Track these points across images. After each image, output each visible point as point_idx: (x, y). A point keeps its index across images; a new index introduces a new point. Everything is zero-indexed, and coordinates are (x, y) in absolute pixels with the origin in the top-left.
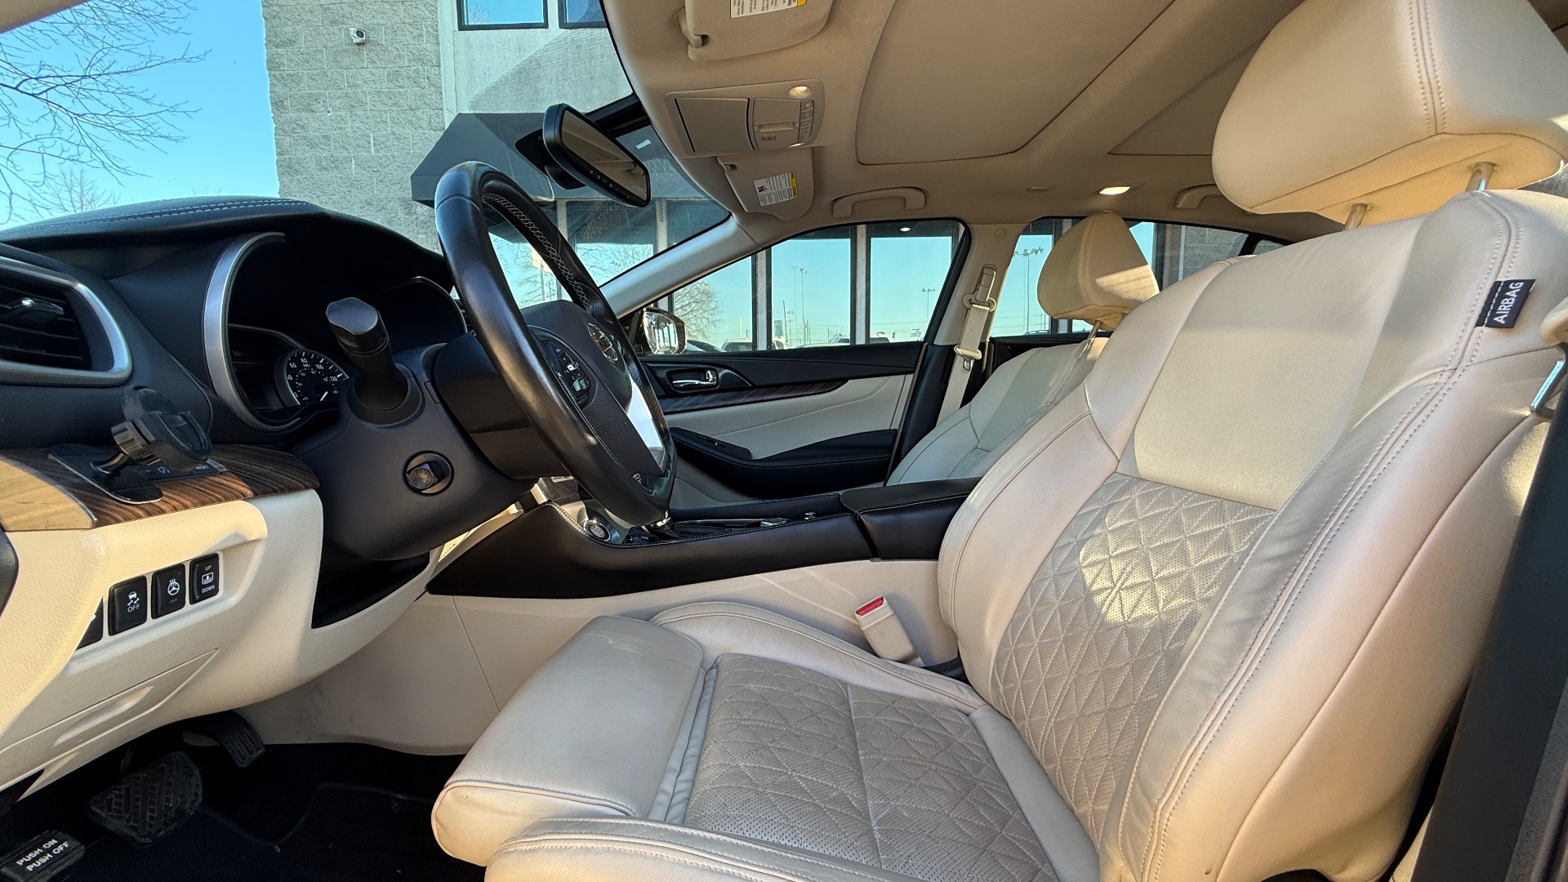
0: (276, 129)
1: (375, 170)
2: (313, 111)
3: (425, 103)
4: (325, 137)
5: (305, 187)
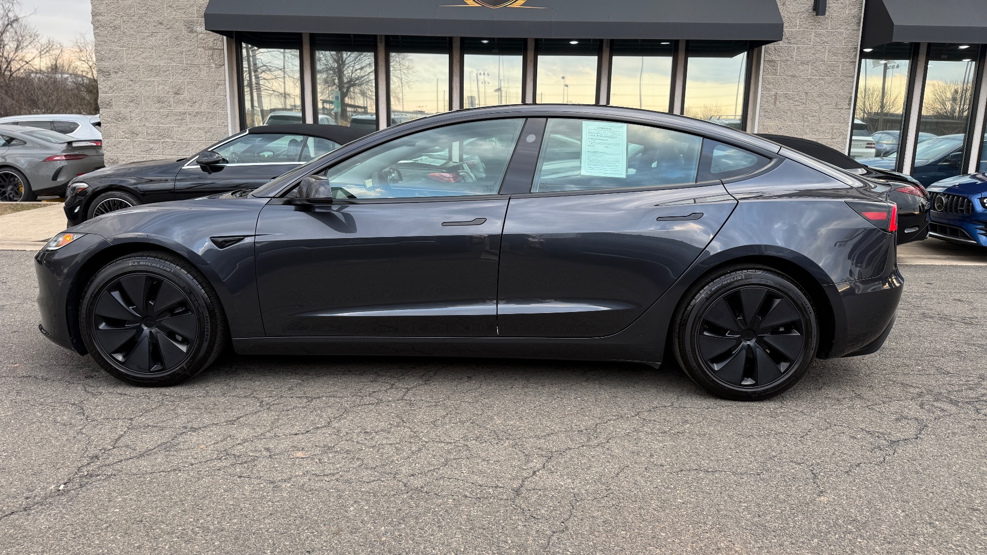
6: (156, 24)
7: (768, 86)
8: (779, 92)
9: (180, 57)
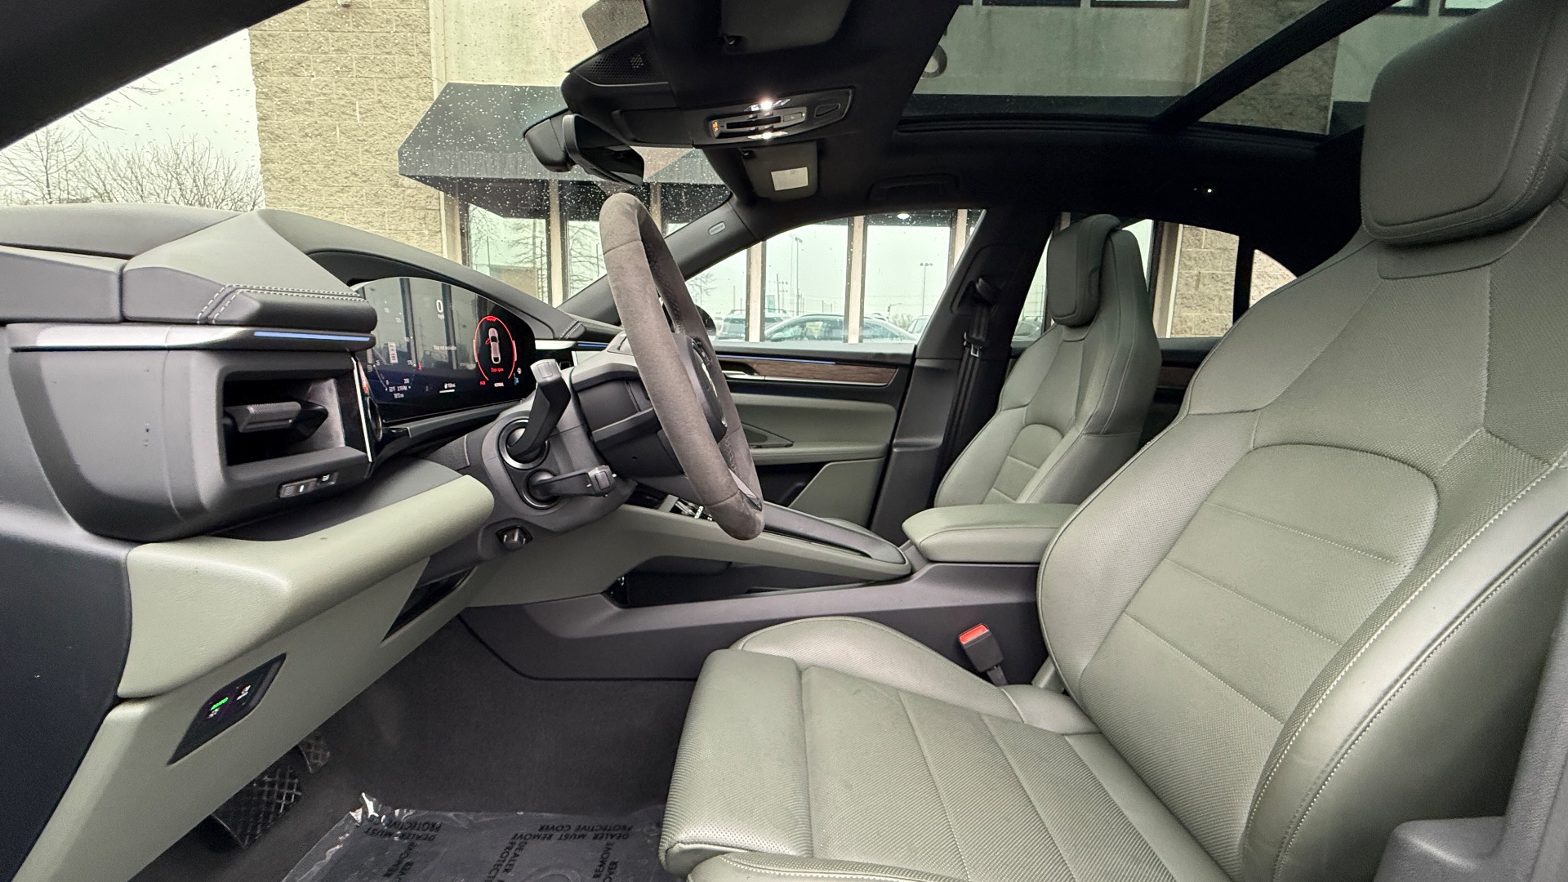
0: (257, 93)
1: (361, 139)
2: (295, 75)
3: (413, 71)
4: (309, 103)
6: (348, 175)
7: (1188, 263)
8: (1203, 271)
9: (381, 220)
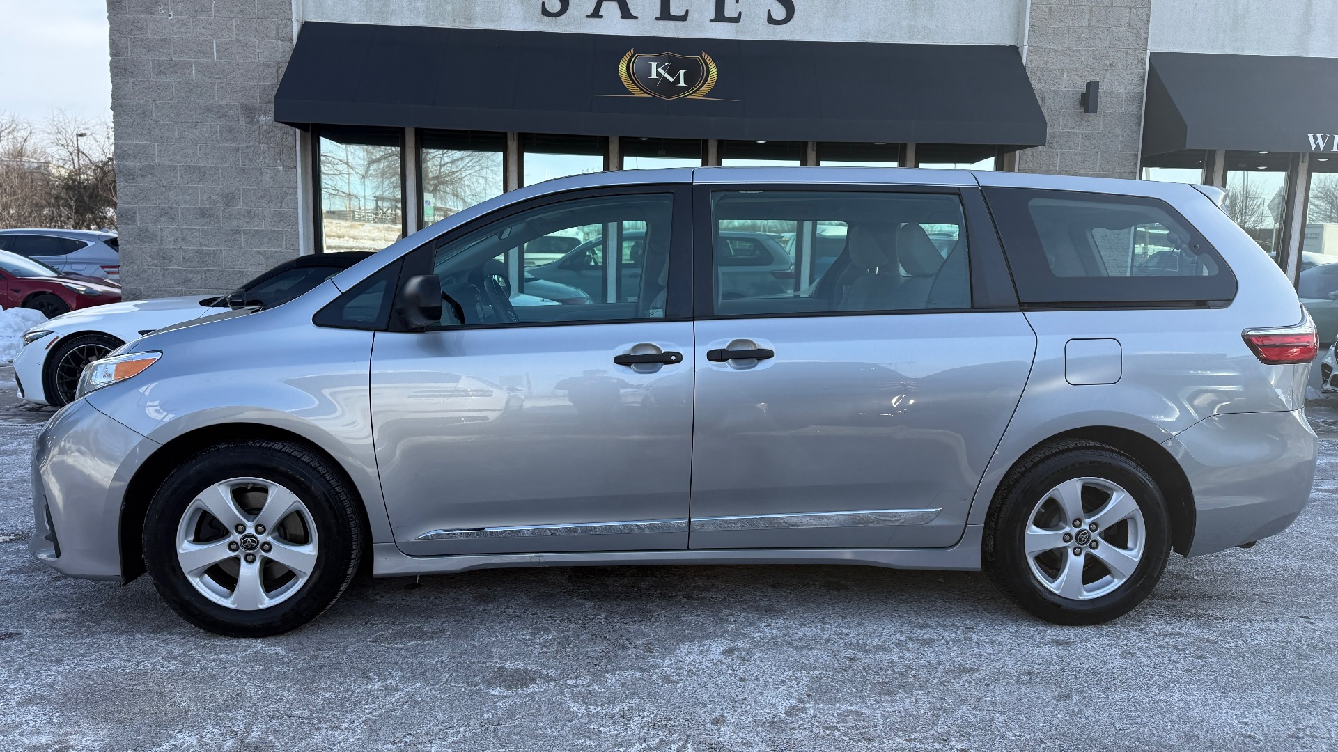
0: (110, 29)
1: (217, 76)
2: (152, 14)
3: (273, 12)
4: (165, 40)
5: (141, 90)
6: (203, 111)
9: (234, 155)
